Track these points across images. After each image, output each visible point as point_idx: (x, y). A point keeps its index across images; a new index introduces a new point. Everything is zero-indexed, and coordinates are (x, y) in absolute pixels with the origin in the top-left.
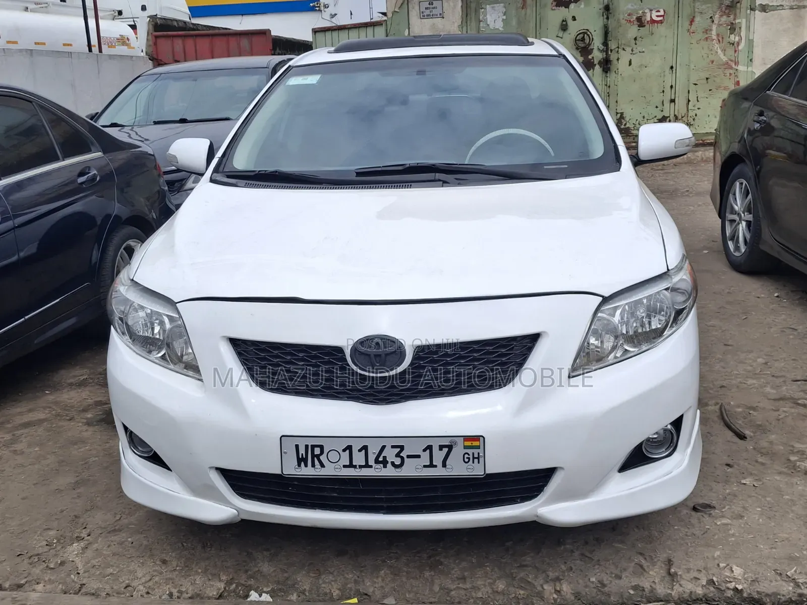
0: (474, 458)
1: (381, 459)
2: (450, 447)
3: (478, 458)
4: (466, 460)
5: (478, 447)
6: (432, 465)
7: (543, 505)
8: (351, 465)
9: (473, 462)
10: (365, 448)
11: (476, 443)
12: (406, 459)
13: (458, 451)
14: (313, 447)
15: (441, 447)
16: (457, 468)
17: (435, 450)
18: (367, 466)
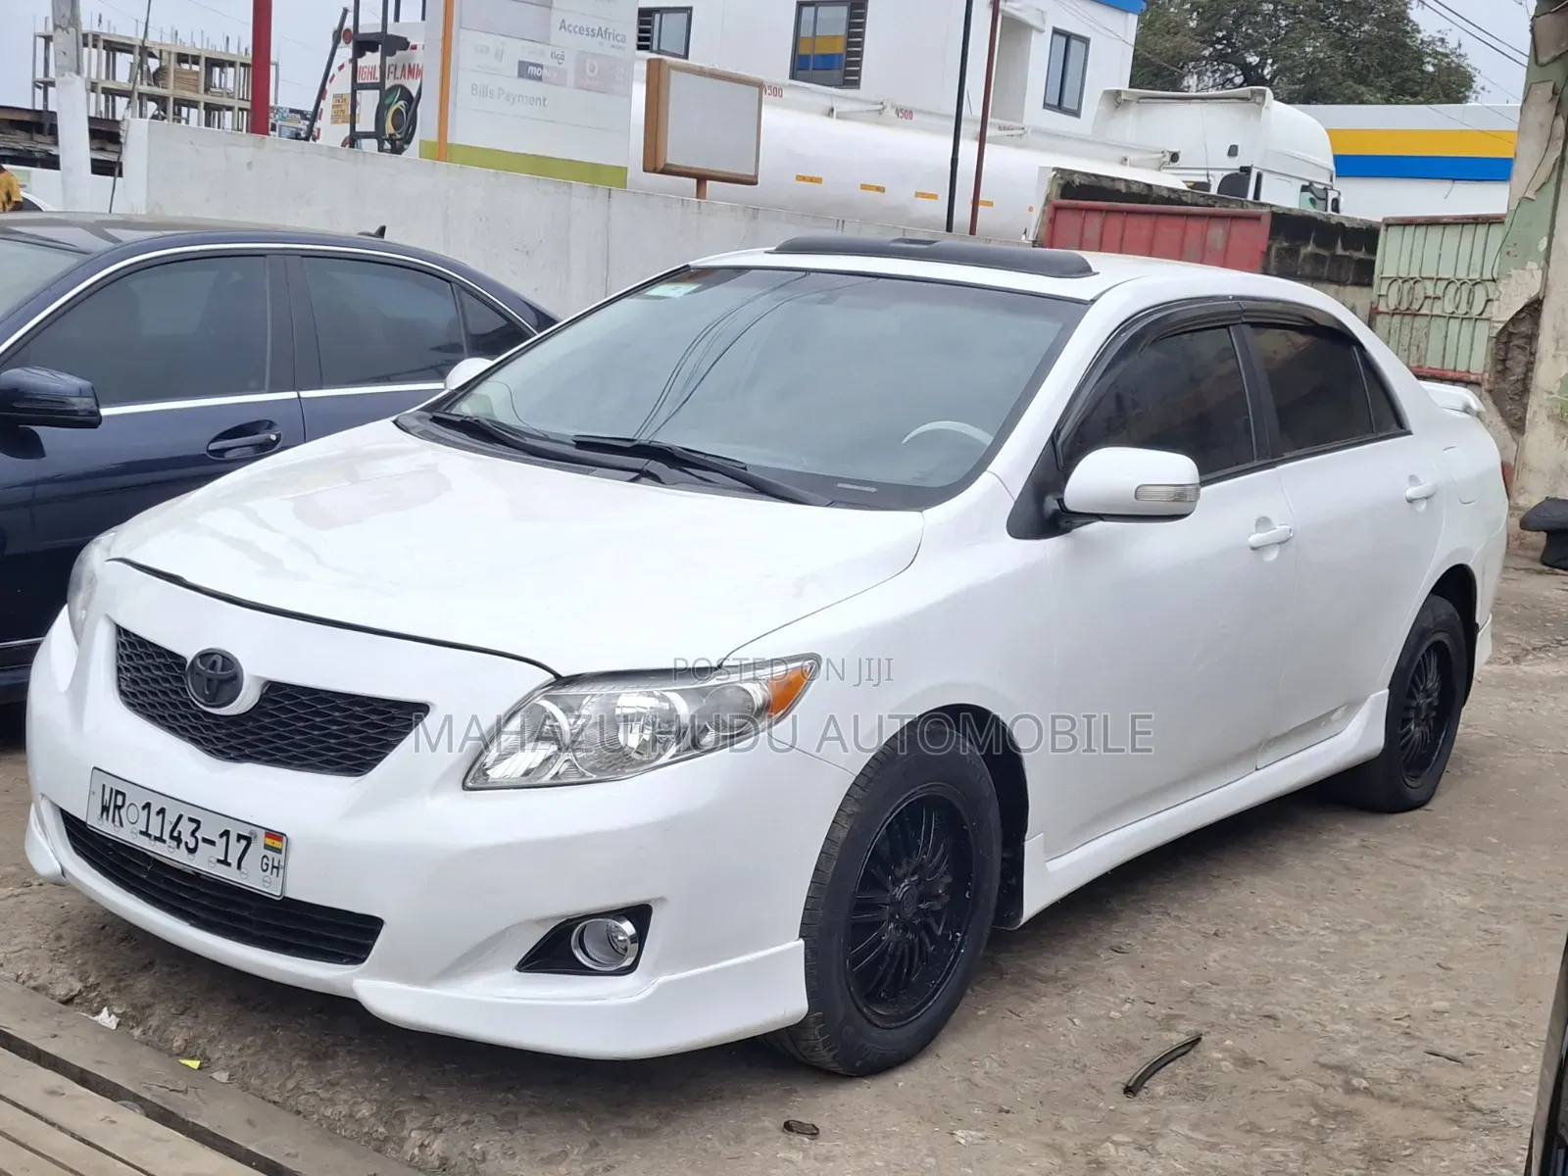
0: (273, 867)
1: (176, 834)
2: (248, 840)
3: (277, 868)
4: (265, 867)
5: (279, 851)
6: (225, 862)
7: (362, 975)
8: (145, 833)
9: (272, 873)
10: (162, 811)
11: (277, 844)
12: (200, 843)
13: (257, 849)
14: (118, 792)
15: (240, 837)
16: (252, 877)
17: (233, 838)
18: (160, 839)
